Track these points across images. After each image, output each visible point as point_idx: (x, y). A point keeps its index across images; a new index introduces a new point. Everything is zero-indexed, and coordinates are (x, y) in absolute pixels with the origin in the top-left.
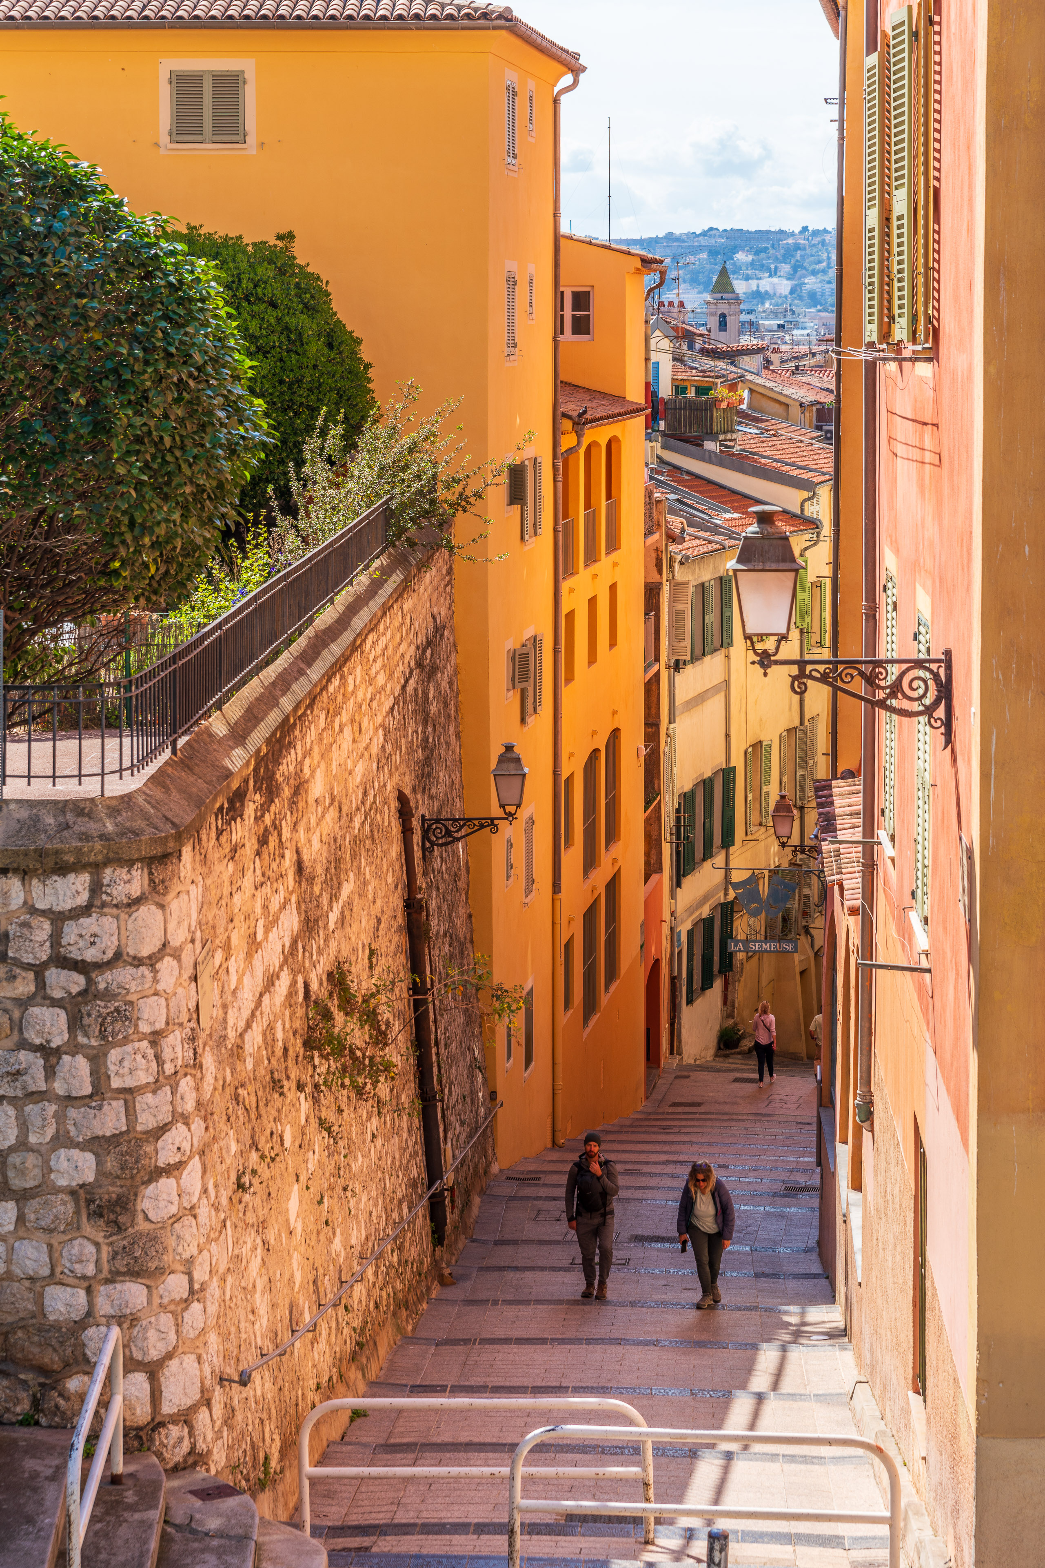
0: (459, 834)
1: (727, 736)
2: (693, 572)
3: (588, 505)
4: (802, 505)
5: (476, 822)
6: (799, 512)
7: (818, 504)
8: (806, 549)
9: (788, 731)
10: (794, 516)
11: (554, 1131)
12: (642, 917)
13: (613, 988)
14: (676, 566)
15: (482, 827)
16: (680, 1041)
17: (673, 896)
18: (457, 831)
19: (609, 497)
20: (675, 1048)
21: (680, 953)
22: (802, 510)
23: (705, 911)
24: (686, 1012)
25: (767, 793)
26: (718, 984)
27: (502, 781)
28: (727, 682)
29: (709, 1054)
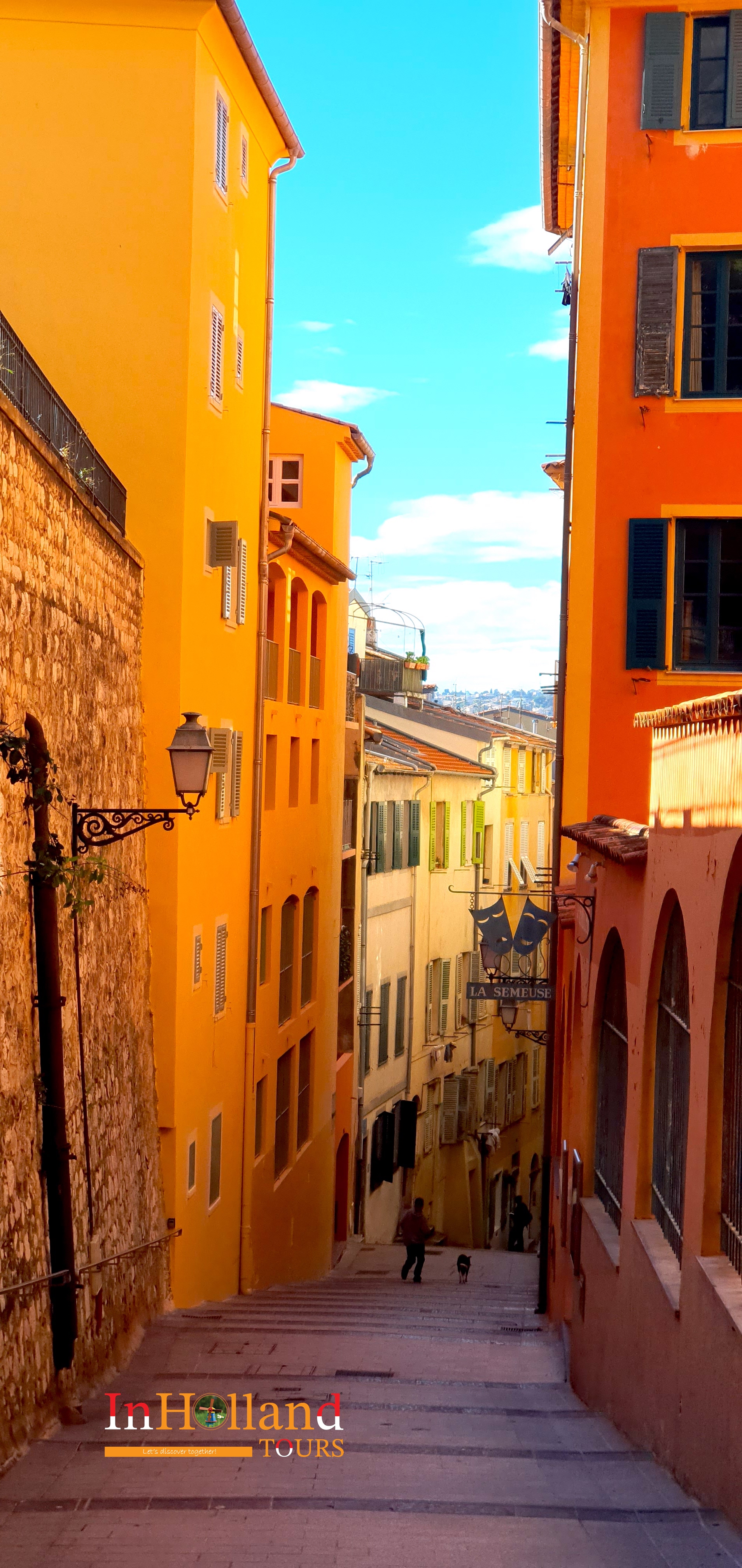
0: (122, 831)
1: (412, 947)
2: (386, 789)
3: (293, 644)
4: (480, 755)
5: (145, 815)
6: (477, 761)
7: (493, 757)
8: (482, 794)
9: (464, 954)
10: (473, 763)
11: (240, 1280)
12: (334, 1090)
13: (305, 1147)
14: (372, 774)
15: (153, 821)
16: (363, 1223)
17: (361, 1084)
18: (119, 827)
19: (313, 653)
20: (359, 1227)
21: (365, 1140)
22: (480, 759)
23: (389, 1107)
24: (369, 1200)
25: (445, 1007)
26: (397, 1176)
27: (179, 758)
28: (413, 899)
29: (390, 1238)
